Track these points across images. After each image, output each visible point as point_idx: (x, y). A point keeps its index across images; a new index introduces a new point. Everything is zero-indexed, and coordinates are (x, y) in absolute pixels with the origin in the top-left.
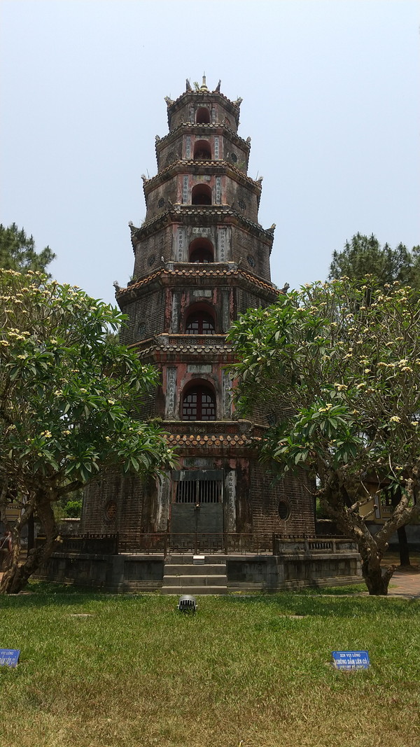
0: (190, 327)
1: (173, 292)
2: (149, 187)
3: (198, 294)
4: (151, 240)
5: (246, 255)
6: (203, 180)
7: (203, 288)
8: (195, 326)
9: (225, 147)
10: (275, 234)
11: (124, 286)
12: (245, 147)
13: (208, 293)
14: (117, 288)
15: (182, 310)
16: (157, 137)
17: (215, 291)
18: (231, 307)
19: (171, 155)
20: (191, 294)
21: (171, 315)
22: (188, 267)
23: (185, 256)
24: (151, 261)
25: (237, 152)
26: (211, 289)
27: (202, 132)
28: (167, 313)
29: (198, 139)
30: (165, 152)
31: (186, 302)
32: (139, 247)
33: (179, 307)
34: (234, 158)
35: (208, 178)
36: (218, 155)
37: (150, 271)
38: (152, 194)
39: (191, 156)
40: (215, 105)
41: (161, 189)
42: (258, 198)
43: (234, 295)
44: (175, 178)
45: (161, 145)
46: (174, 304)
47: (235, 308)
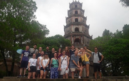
0: (75, 43)
1: (72, 37)
2: (67, 19)
3: (77, 37)
4: (68, 28)
5: (85, 30)
6: (77, 17)
9: (80, 11)
12: (84, 11)
13: (78, 37)
15: (74, 40)
19: (71, 13)
28: (71, 41)
29: (75, 10)
34: (82, 13)
37: (68, 33)
39: (74, 13)
40: (78, 4)
42: (86, 20)
44: (72, 17)
45: (69, 11)
47: (83, 39)
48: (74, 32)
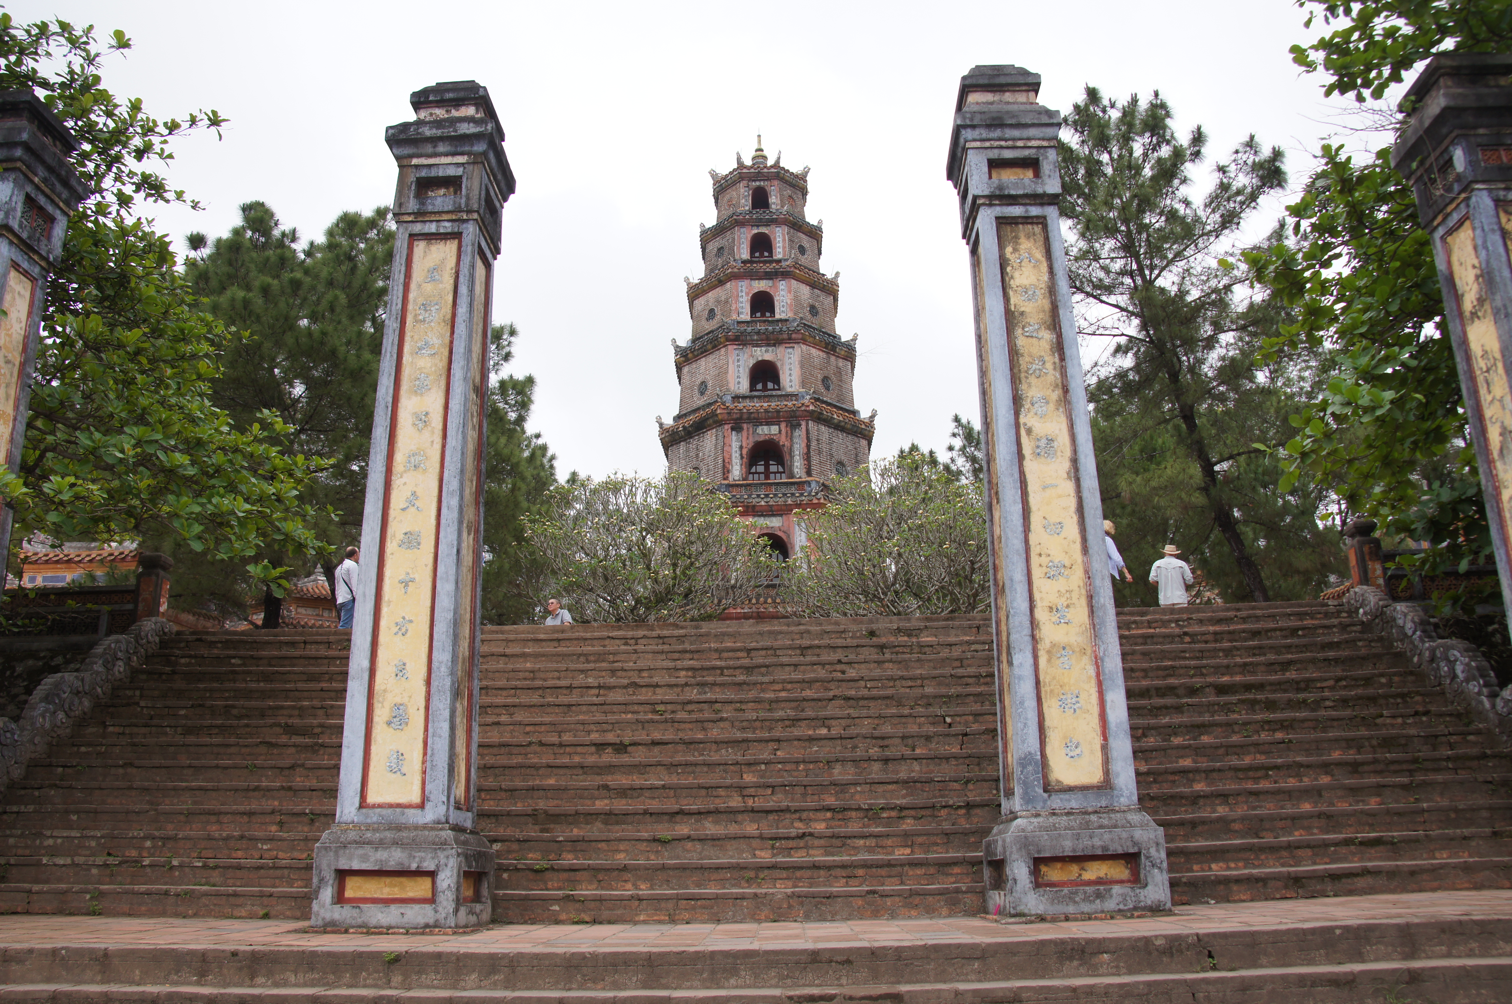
0: (753, 470)
1: (733, 429)
2: (695, 293)
3: (763, 430)
4: (703, 362)
5: (820, 377)
6: (763, 285)
7: (768, 424)
8: (761, 469)
9: (790, 240)
10: (859, 347)
11: (669, 421)
12: (815, 234)
13: (774, 429)
14: (661, 425)
15: (745, 451)
16: (702, 225)
17: (783, 425)
18: (804, 445)
19: (720, 250)
20: (754, 432)
21: (730, 458)
22: (751, 398)
23: (743, 386)
24: (703, 388)
25: (805, 241)
26: (778, 423)
27: (759, 223)
28: (726, 455)
29: (755, 231)
30: (712, 247)
31: (749, 443)
32: (686, 370)
33: (741, 448)
34: (802, 250)
35: (770, 283)
36: (779, 252)
37: (700, 402)
38: (700, 303)
39: (745, 255)
40: (776, 182)
41: (711, 295)
42: (836, 300)
43: (807, 430)
44: (728, 285)
45: (707, 237)
46: (735, 445)
47: (808, 447)
48: (744, 397)
